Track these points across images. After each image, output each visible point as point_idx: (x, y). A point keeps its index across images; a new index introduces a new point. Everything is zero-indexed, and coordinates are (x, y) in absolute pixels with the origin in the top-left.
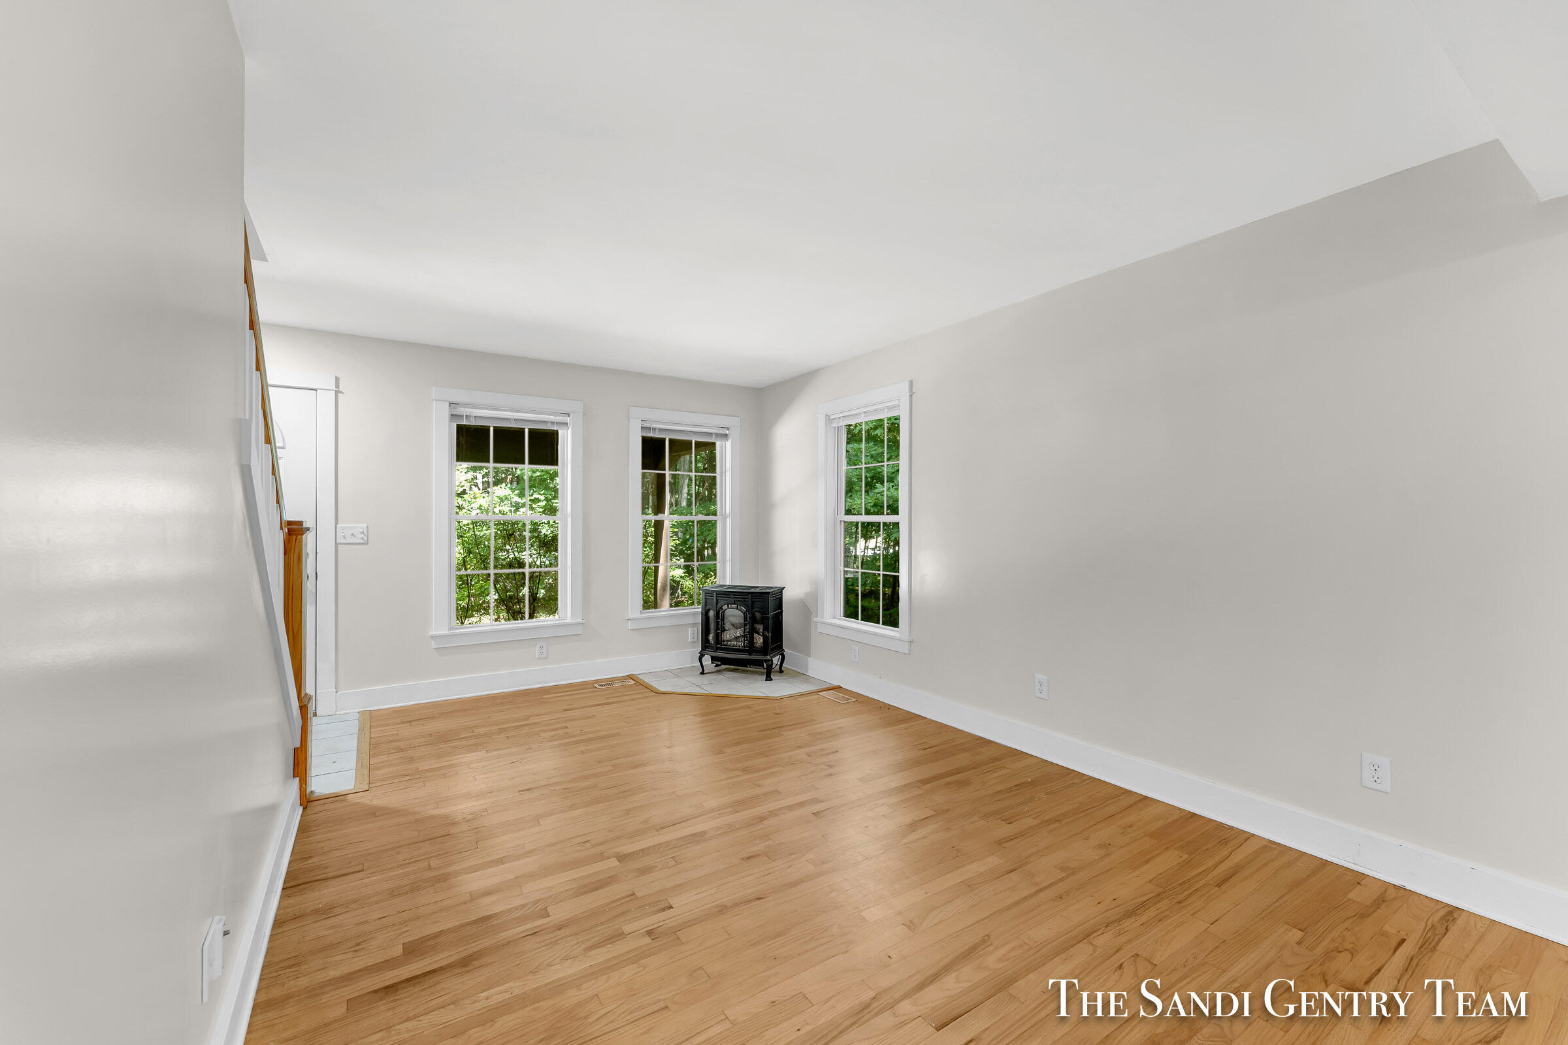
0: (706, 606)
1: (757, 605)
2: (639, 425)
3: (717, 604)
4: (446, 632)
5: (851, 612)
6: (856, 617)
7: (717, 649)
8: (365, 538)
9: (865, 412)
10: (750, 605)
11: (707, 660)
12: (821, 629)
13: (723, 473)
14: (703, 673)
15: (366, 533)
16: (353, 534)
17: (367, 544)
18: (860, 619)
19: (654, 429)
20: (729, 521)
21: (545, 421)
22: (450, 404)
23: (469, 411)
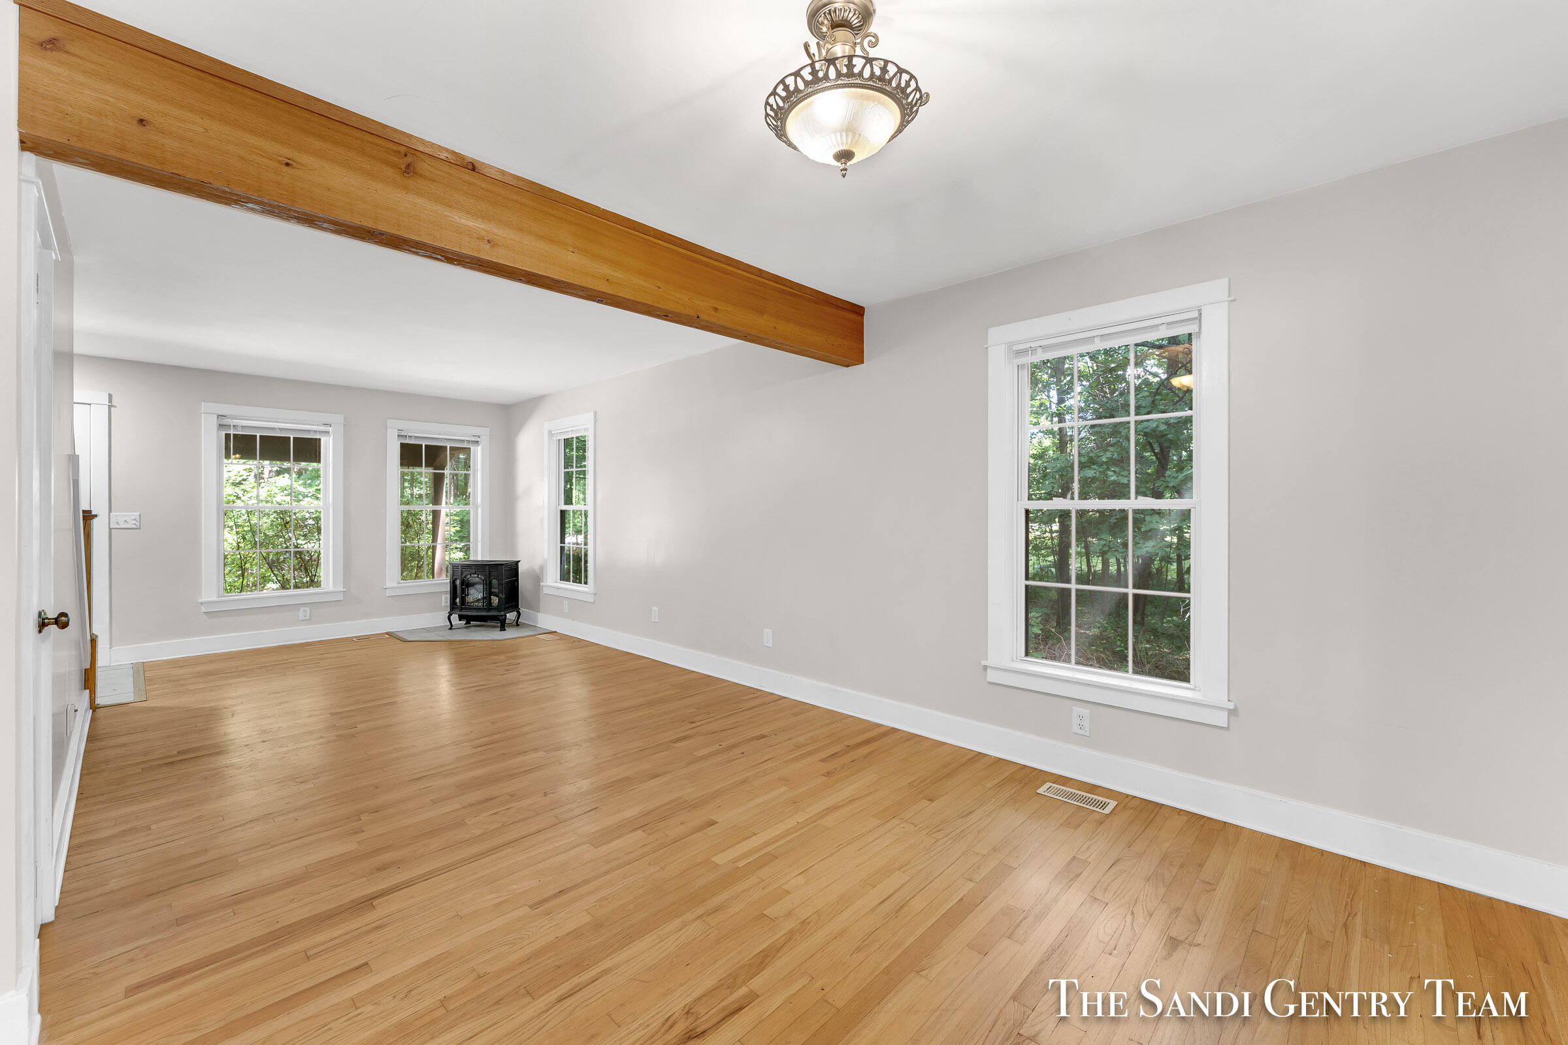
0: (453, 576)
1: (494, 573)
2: (396, 433)
3: (462, 574)
4: (214, 599)
5: (564, 577)
6: (568, 580)
7: (462, 609)
8: (138, 524)
9: (572, 431)
10: (488, 574)
11: (455, 618)
12: (545, 591)
13: (475, 471)
14: (451, 629)
15: (138, 519)
16: (125, 521)
17: (140, 529)
18: (571, 580)
19: (410, 437)
20: (480, 510)
21: (308, 431)
22: (218, 416)
23: (236, 422)
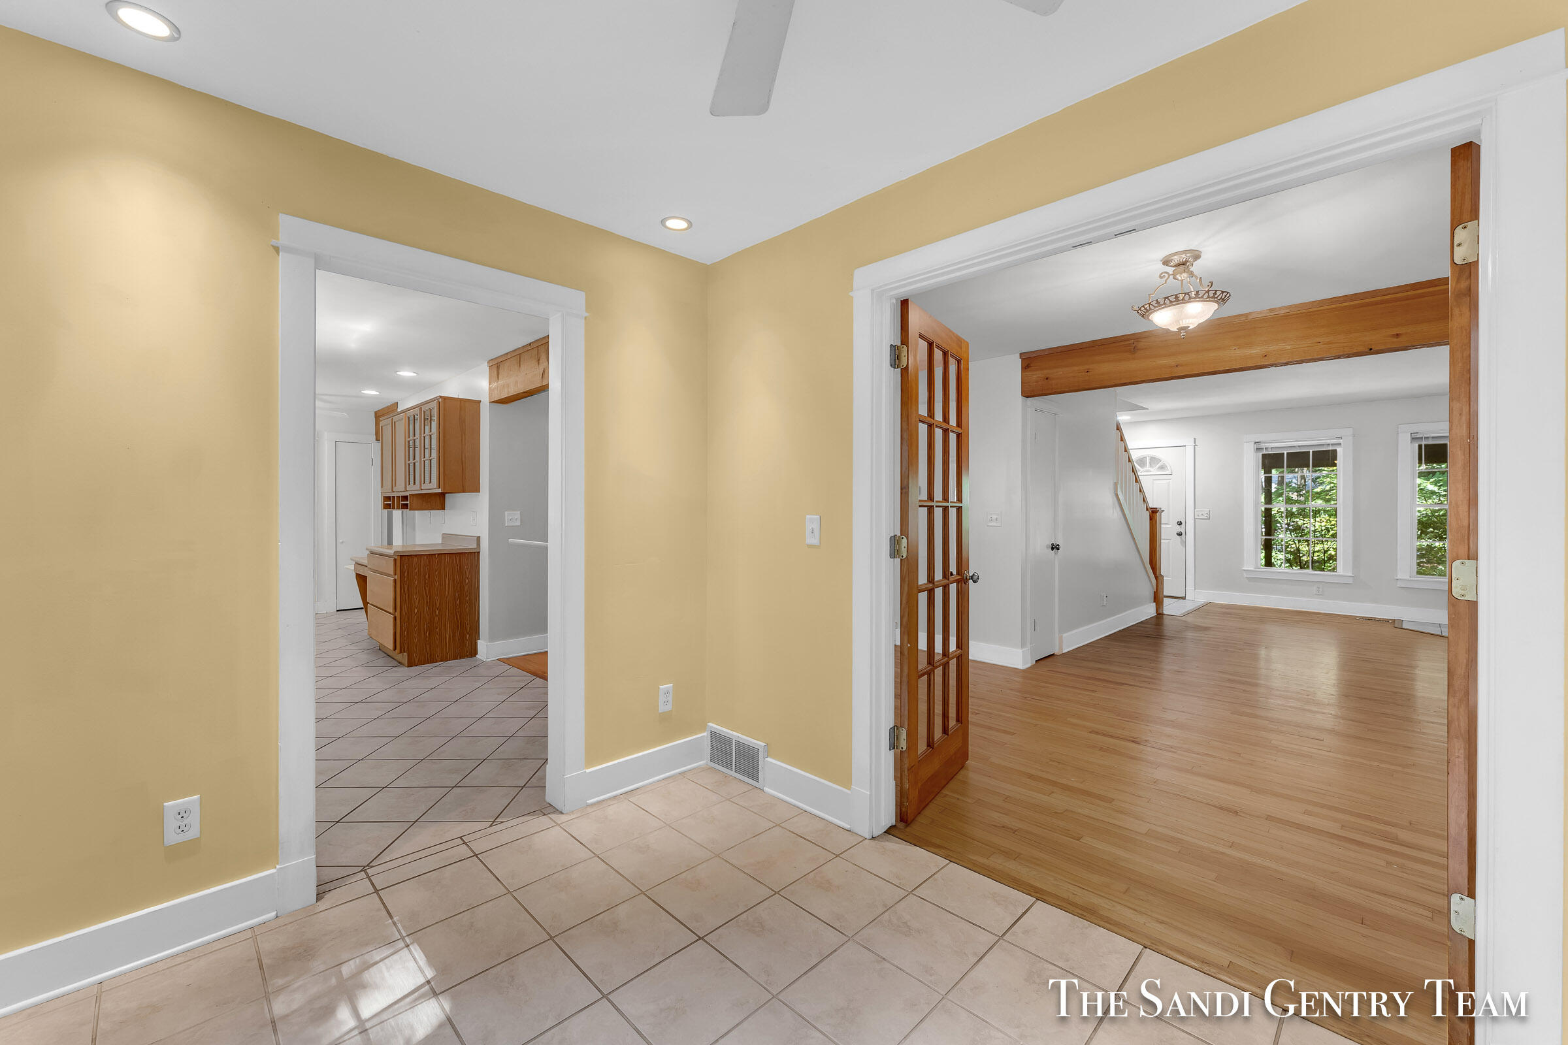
2: (1414, 436)
4: (1252, 569)
15: (1209, 514)
16: (1202, 514)
17: (1209, 519)
19: (1427, 438)
21: (1323, 445)
22: (1255, 443)
23: (1267, 445)
